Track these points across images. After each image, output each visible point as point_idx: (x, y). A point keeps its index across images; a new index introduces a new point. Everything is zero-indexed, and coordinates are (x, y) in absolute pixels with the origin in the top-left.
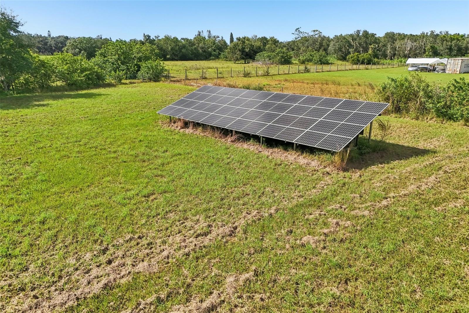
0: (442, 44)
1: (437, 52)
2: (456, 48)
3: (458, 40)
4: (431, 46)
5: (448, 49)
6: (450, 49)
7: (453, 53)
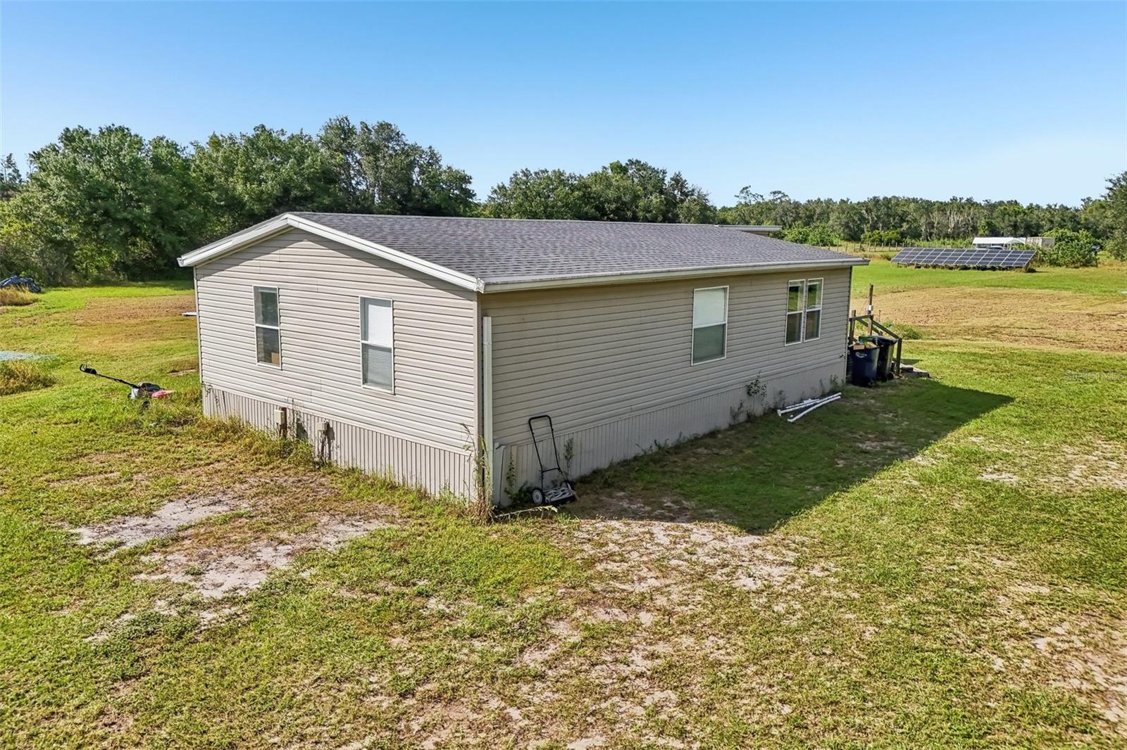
0: (1003, 220)
1: (995, 230)
2: (1023, 225)
3: (1025, 214)
4: (987, 223)
5: (1011, 226)
6: (1015, 227)
7: (1019, 233)
